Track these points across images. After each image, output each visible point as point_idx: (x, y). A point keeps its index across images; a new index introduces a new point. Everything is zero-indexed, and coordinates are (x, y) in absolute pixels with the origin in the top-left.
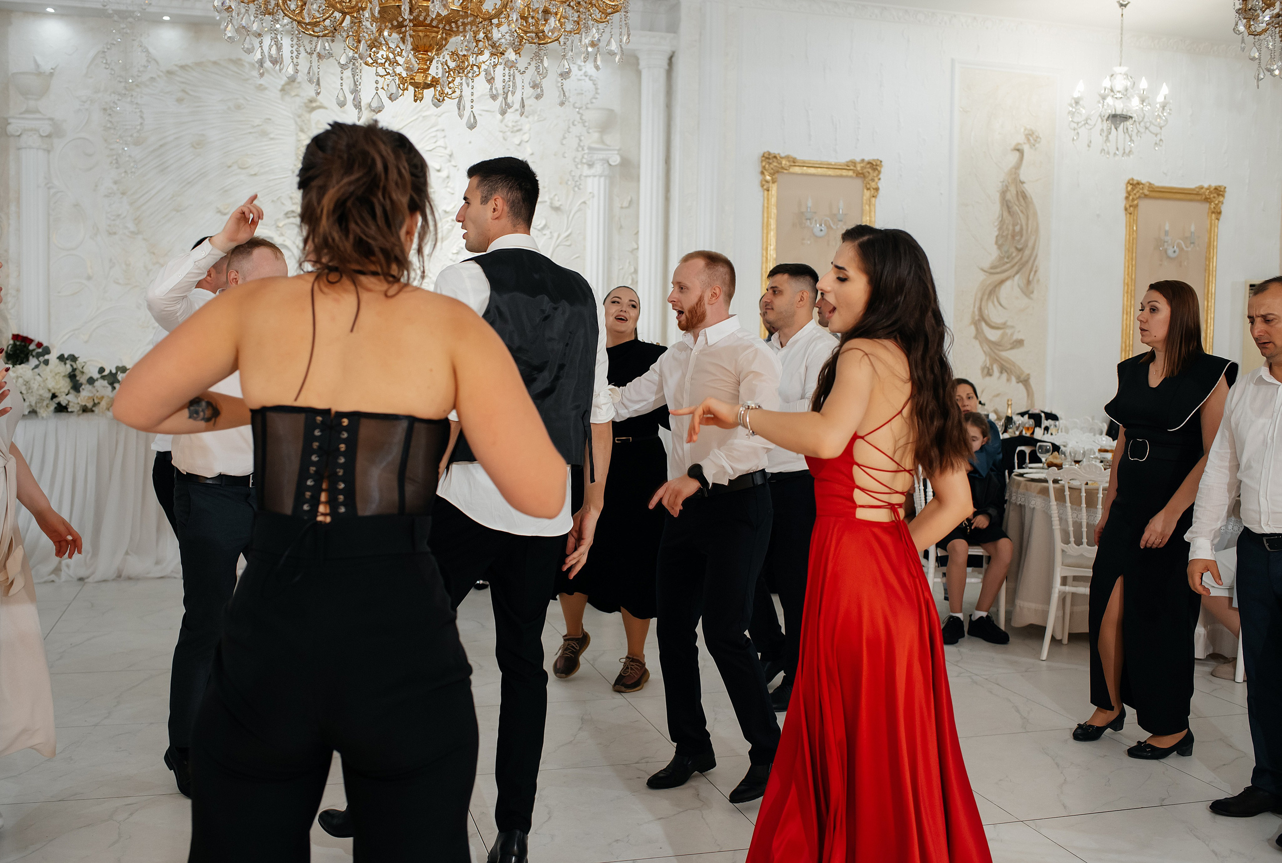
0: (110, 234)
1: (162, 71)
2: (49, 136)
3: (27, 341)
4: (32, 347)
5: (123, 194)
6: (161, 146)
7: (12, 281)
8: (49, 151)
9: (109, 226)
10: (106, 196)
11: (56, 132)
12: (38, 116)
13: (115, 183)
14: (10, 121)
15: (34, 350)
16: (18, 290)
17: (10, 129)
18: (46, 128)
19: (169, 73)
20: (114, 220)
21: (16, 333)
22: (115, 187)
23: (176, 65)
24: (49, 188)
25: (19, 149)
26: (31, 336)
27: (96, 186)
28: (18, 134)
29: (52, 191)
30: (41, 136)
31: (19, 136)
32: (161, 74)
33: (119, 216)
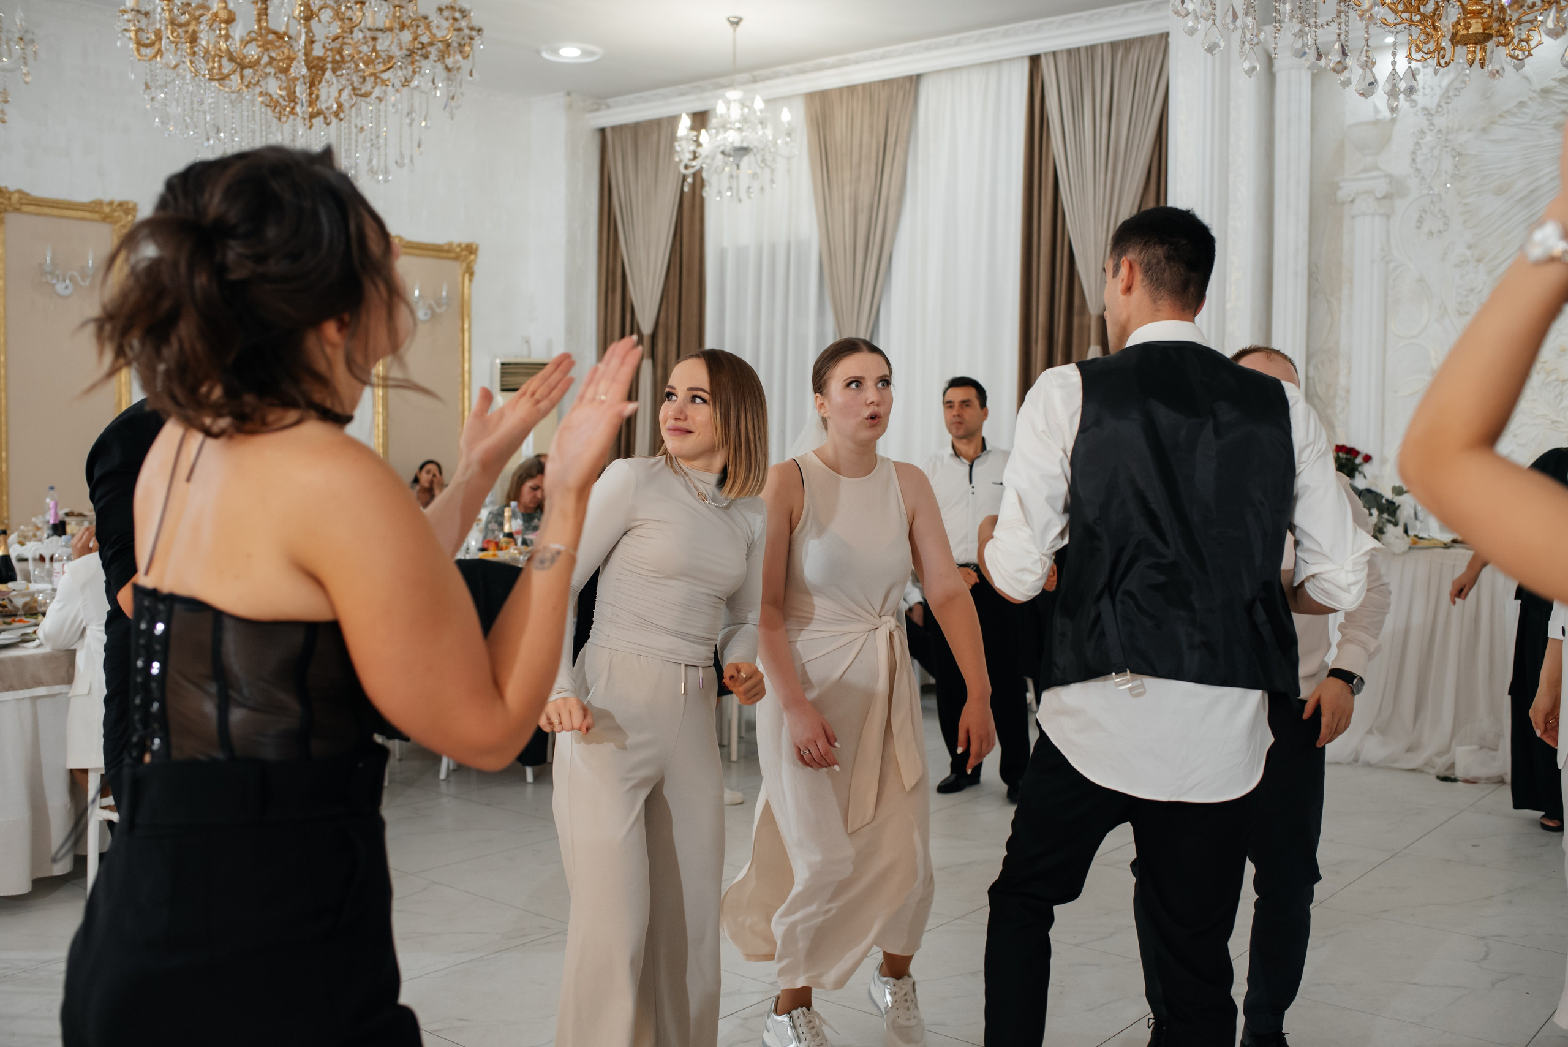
0: (1461, 314)
1: (1534, 91)
2: (1388, 197)
3: (1353, 452)
4: (1359, 460)
5: (1479, 260)
6: (1532, 192)
7: (1342, 380)
8: (1388, 217)
9: (1460, 304)
10: (1457, 266)
11: (1395, 191)
12: (1375, 173)
13: (1469, 247)
14: (1342, 184)
15: (1360, 464)
16: (1348, 391)
17: (1341, 195)
18: (1381, 187)
19: (1545, 92)
20: (1467, 296)
21: (1341, 442)
22: (1468, 253)
23: (1554, 80)
24: (1387, 263)
25: (1353, 217)
26: (1358, 448)
27: (1445, 254)
28: (1351, 198)
29: (1392, 265)
30: (1377, 199)
31: (1352, 202)
32: (1534, 95)
33: (1472, 290)
